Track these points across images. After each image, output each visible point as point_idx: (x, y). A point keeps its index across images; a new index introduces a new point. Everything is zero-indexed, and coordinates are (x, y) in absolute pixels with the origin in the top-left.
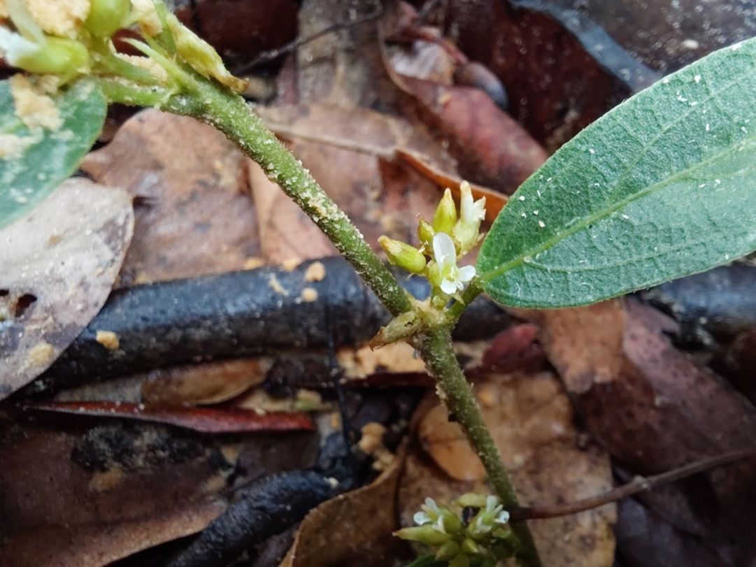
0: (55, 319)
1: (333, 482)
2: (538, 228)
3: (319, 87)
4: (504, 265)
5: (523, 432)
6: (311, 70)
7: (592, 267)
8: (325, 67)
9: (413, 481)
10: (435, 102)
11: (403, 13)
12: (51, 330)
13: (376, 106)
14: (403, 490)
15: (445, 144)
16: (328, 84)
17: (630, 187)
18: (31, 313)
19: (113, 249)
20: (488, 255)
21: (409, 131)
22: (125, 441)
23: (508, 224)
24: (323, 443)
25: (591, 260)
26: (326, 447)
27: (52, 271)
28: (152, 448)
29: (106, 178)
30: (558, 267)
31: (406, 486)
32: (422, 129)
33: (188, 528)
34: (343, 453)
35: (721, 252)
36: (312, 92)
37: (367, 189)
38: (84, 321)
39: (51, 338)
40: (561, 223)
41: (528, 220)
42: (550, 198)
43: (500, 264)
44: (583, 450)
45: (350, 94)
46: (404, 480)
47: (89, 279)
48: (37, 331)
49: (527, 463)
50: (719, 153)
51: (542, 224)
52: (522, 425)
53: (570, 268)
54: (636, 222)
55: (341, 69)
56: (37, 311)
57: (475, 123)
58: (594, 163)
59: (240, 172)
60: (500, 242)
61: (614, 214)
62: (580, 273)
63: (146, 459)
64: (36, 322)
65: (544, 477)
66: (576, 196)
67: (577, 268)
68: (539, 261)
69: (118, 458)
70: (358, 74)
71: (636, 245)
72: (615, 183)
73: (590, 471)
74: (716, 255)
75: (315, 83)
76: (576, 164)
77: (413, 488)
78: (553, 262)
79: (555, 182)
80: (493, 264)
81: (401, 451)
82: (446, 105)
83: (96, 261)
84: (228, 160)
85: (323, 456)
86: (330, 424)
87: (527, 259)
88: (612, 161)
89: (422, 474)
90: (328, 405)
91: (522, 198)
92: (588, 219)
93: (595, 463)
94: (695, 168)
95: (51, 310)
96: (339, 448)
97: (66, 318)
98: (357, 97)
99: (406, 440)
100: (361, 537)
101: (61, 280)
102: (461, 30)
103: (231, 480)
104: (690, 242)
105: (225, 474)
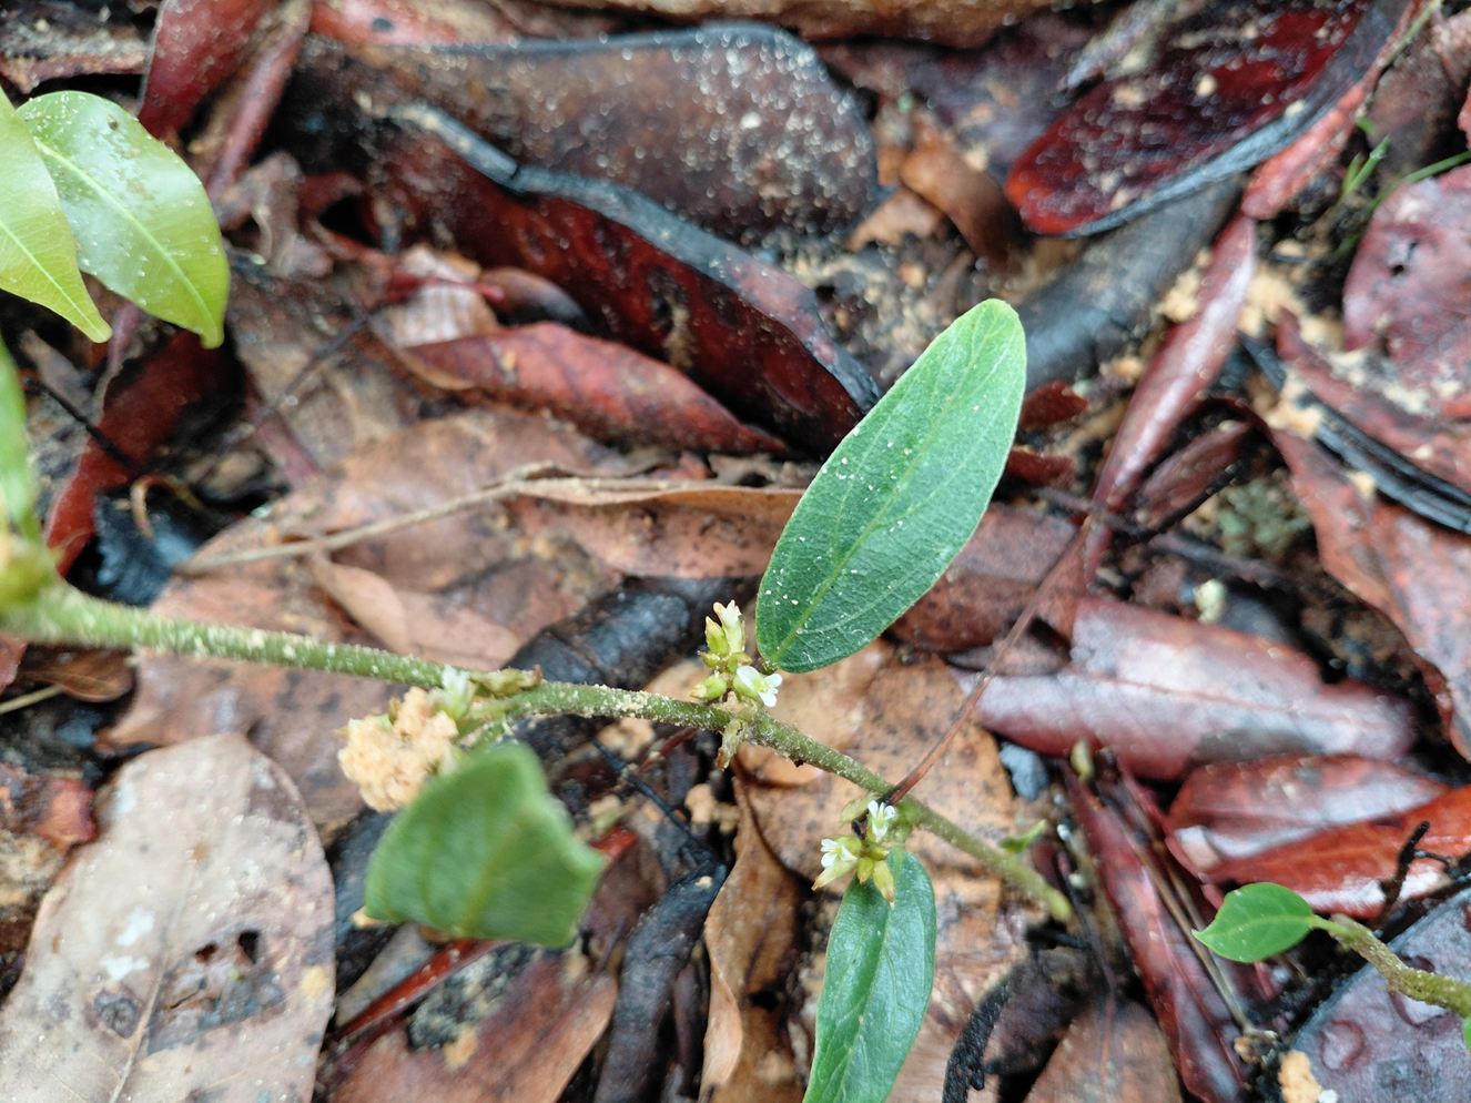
0: (297, 937)
1: (706, 881)
2: (793, 606)
3: (331, 428)
4: (783, 643)
5: (843, 685)
6: (305, 414)
7: (853, 617)
8: (322, 402)
9: (770, 815)
10: (500, 371)
11: (373, 268)
12: (303, 951)
13: (425, 413)
14: (767, 833)
15: (546, 413)
16: (340, 416)
17: (844, 548)
18: (266, 949)
19: (290, 820)
20: (765, 642)
21: (490, 420)
22: (455, 999)
23: (768, 615)
24: (655, 845)
25: (849, 612)
26: (661, 845)
27: (241, 889)
28: (486, 984)
29: (171, 734)
30: (828, 628)
31: (766, 827)
32: (505, 410)
33: (592, 1026)
34: (683, 840)
35: (932, 572)
36: (326, 439)
37: (487, 522)
38: (327, 918)
39: (311, 959)
40: (809, 595)
41: (782, 604)
42: (790, 583)
43: (779, 644)
44: (909, 664)
45: (380, 416)
46: (761, 821)
47: (294, 871)
48: (291, 964)
49: (865, 714)
50: (888, 499)
51: (795, 602)
52: (835, 678)
53: (837, 625)
54: (864, 573)
55: (348, 393)
56: (270, 945)
57: (565, 372)
58: (808, 545)
59: (323, 610)
60: (770, 629)
61: (844, 571)
62: (848, 625)
63: (488, 999)
64: (280, 954)
65: (890, 717)
66: (809, 573)
67: (843, 622)
68: (809, 629)
69: (459, 1019)
70: (374, 387)
71: (874, 589)
72: (831, 550)
73: (929, 682)
74: (929, 576)
75: (321, 427)
76: (795, 551)
77: (775, 824)
78: (821, 625)
79: (787, 570)
80: (774, 647)
81: (740, 797)
82: (517, 368)
83: (282, 846)
84: (296, 604)
85: (665, 855)
86: (648, 819)
87: (800, 631)
88: (820, 538)
89: (773, 801)
90: (632, 801)
91: (769, 592)
92: (827, 582)
93: (929, 671)
94: (878, 516)
95: (285, 933)
96: (676, 837)
97: (307, 928)
98: (394, 417)
99: (736, 782)
100: (760, 907)
101: (263, 895)
102: (450, 228)
103: (586, 951)
104: (909, 574)
105: (576, 950)
